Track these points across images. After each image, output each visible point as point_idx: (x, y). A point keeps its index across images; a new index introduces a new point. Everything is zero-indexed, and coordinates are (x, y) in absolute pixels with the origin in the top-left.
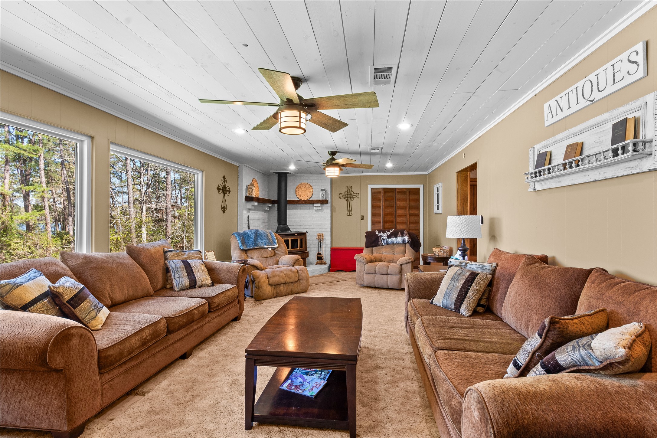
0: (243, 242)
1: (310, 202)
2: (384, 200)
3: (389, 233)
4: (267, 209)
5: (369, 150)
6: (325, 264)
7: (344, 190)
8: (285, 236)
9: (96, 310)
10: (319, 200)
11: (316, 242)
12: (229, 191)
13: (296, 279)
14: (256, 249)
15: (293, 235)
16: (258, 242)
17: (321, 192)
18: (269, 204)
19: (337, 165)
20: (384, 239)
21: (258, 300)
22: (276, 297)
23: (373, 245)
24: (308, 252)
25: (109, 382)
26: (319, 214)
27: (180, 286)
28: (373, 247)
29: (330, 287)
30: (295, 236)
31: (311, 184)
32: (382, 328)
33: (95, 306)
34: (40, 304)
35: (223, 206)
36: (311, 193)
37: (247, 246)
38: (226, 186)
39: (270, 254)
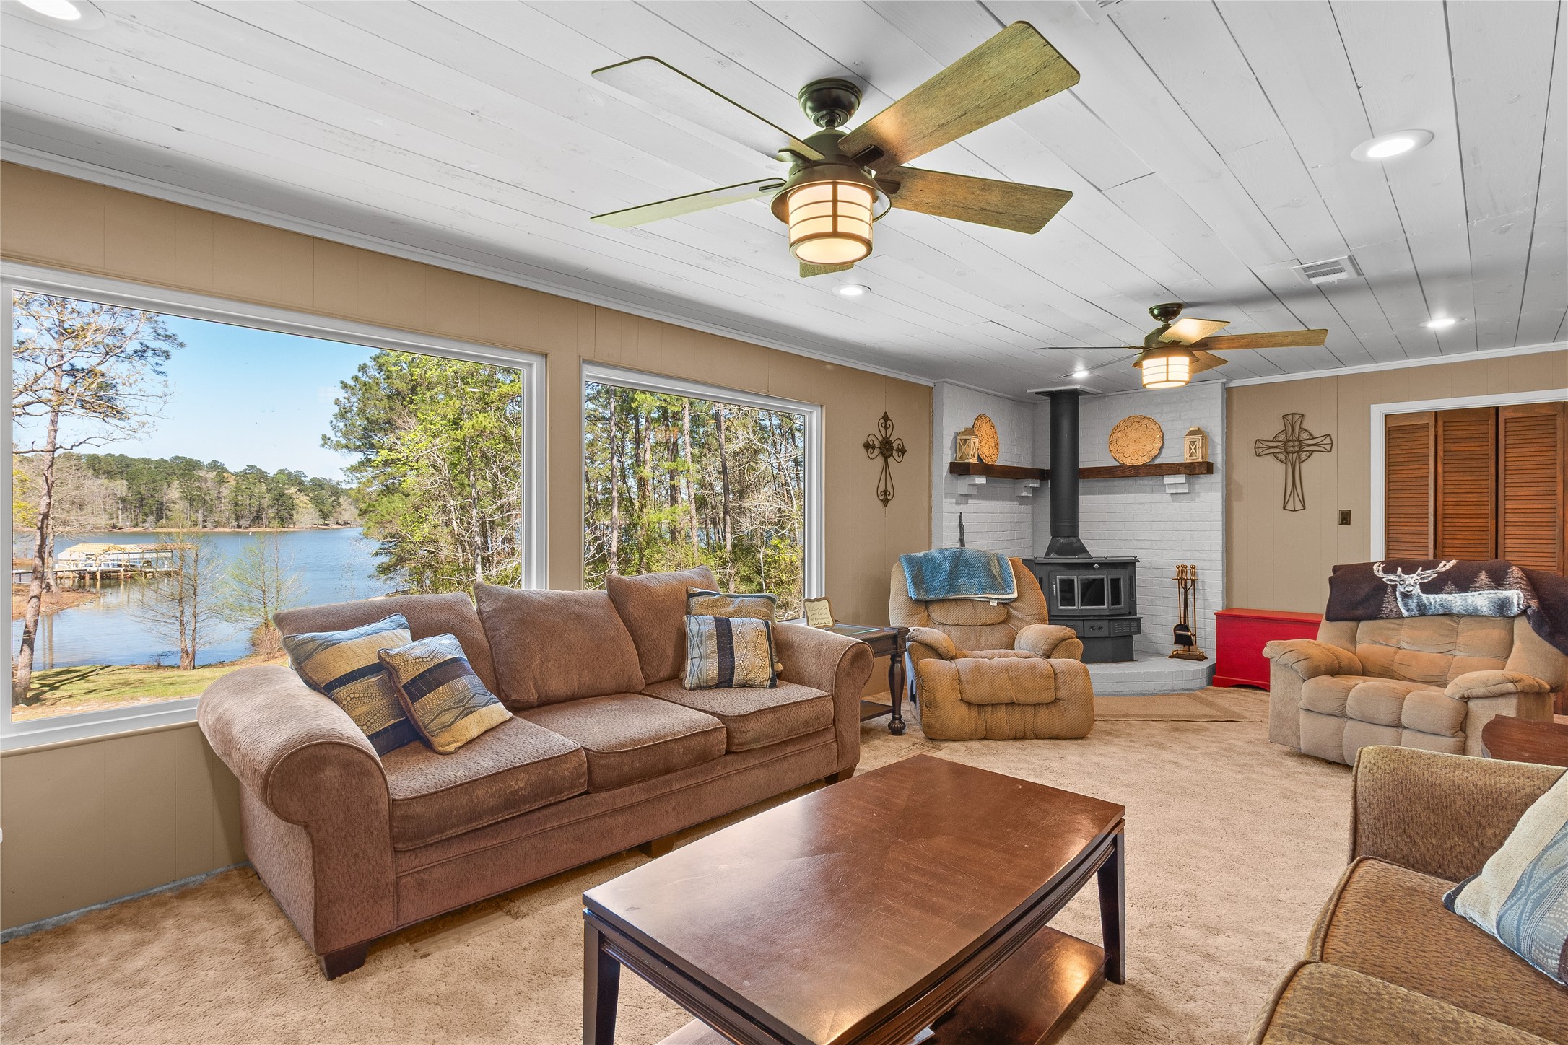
0: (918, 581)
1: (1152, 471)
2: (1441, 453)
3: (1431, 575)
4: (1024, 494)
5: (1300, 280)
6: (1202, 658)
7: (1271, 428)
8: (1062, 568)
9: (458, 711)
10: (1181, 464)
11: (1174, 592)
12: (902, 451)
13: (1049, 696)
14: (956, 600)
15: (1089, 566)
16: (961, 581)
17: (1189, 439)
18: (1030, 480)
19: (1176, 346)
20: (1406, 596)
21: (932, 740)
22: (985, 738)
23: (1360, 612)
24: (1139, 619)
25: (418, 872)
26: (1184, 505)
27: (695, 677)
28: (1358, 619)
29: (1176, 734)
30: (1094, 569)
31: (1157, 418)
32: (1268, 929)
33: (461, 701)
34: (358, 685)
35: (882, 488)
36: (1158, 444)
37: (927, 592)
38: (892, 439)
39: (992, 617)
